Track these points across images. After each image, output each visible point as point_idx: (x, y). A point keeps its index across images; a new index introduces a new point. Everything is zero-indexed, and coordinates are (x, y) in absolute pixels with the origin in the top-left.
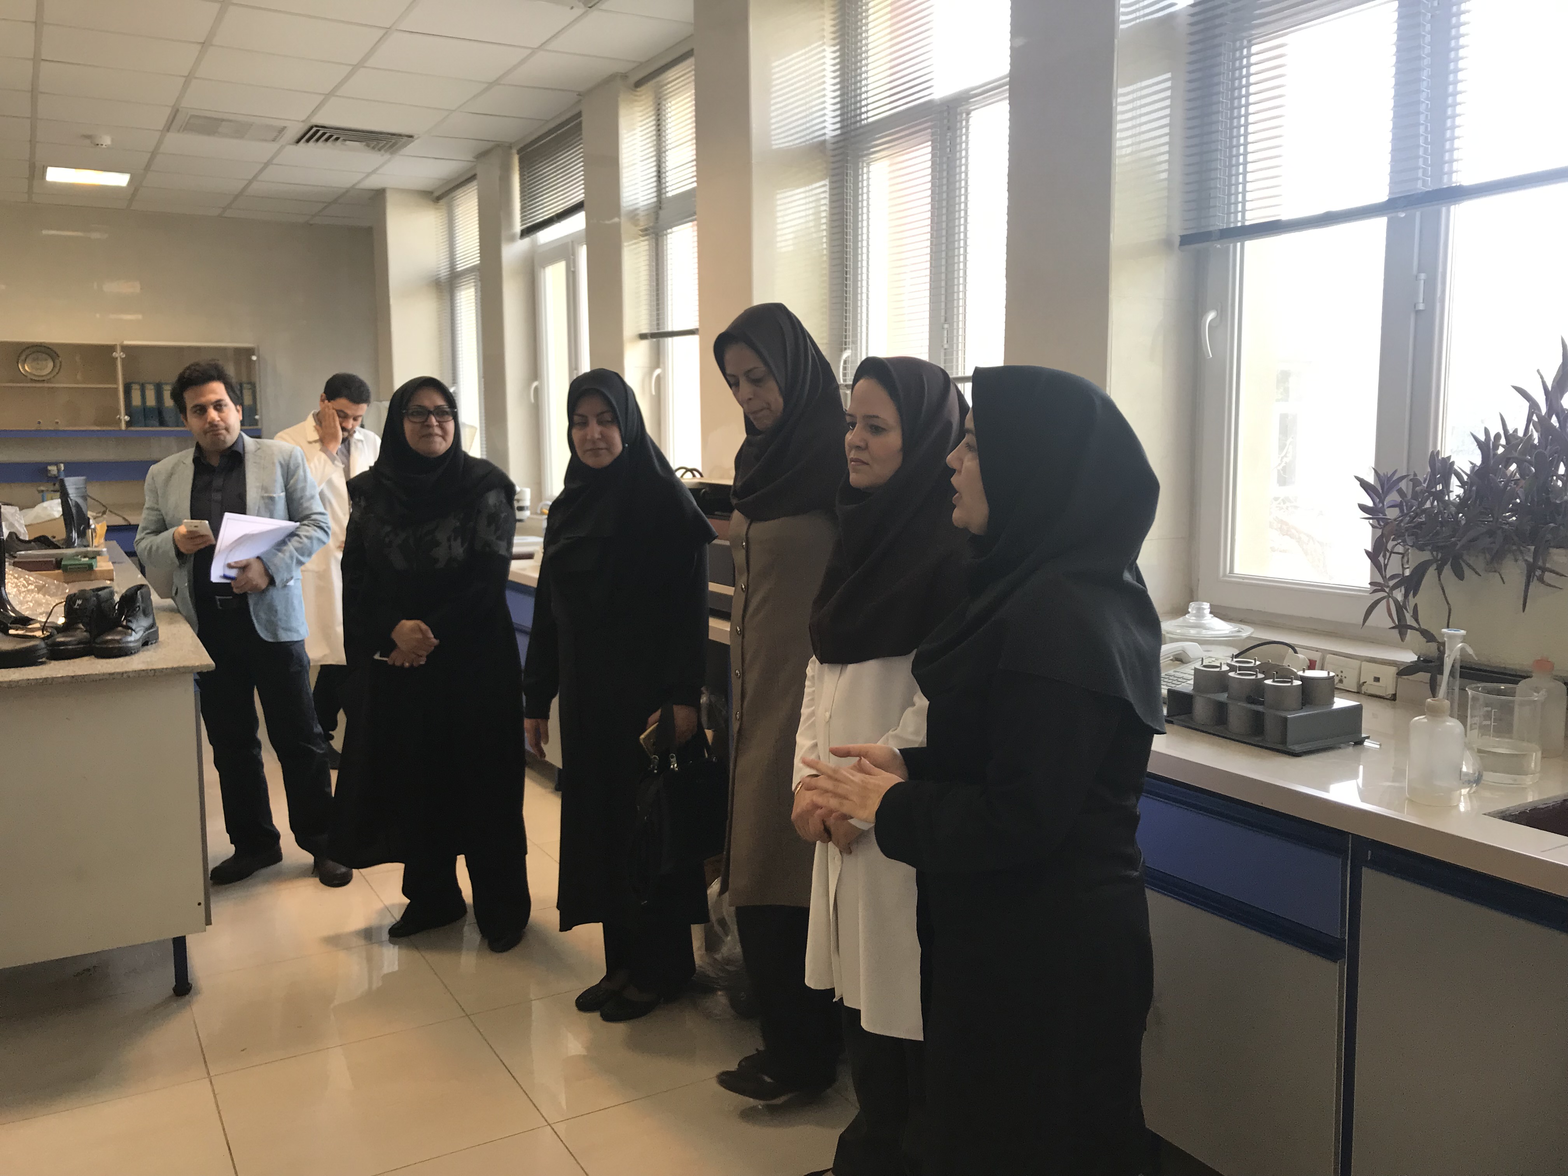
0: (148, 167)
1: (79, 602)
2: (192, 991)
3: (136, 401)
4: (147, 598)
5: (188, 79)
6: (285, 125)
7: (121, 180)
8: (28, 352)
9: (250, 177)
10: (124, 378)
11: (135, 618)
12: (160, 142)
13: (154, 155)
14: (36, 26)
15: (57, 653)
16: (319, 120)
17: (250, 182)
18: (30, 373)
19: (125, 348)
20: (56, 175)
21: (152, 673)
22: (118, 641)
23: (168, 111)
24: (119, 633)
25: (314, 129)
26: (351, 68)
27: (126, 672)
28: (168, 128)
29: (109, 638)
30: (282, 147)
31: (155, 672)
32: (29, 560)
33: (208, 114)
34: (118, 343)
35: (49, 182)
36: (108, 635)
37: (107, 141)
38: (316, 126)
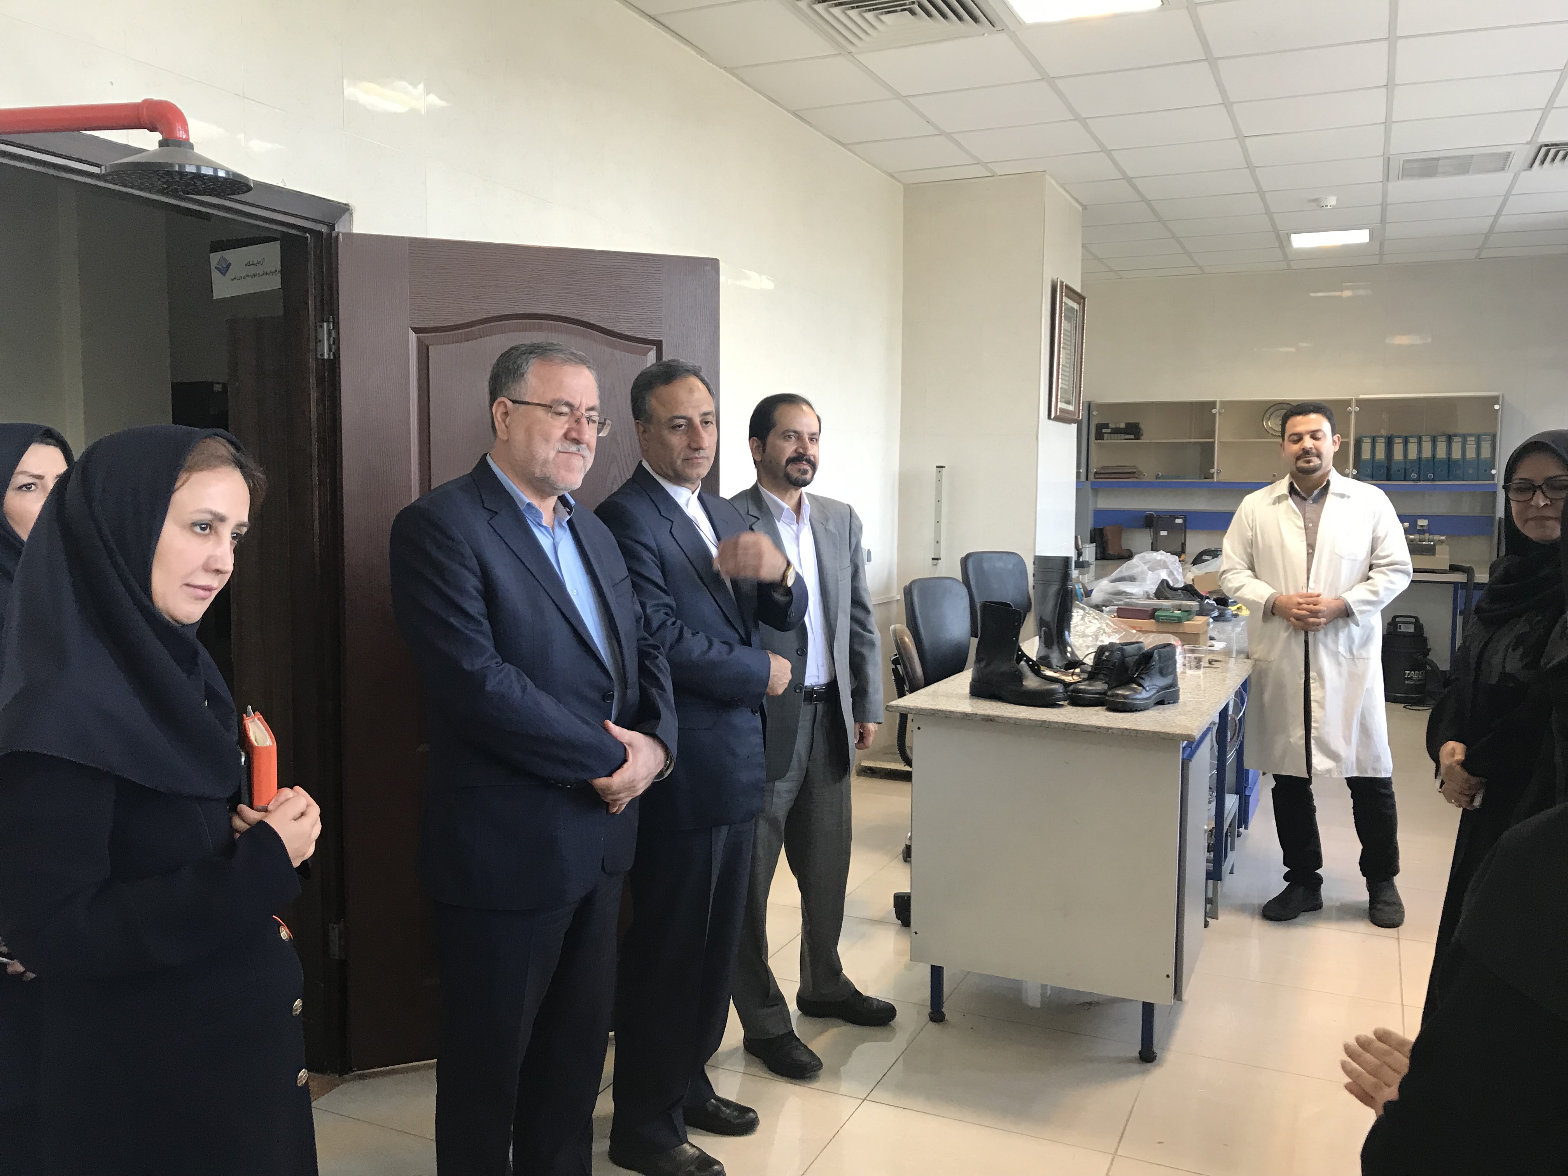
0: (1383, 221)
1: (1107, 654)
2: (1155, 1062)
3: (1366, 455)
4: (1172, 658)
5: (1388, 124)
6: (1509, 150)
7: (1361, 237)
8: (1274, 408)
9: (1494, 213)
10: (1356, 433)
11: (1149, 676)
12: (1385, 194)
13: (1384, 206)
14: (1225, 106)
15: (1077, 699)
16: (1546, 137)
17: (1497, 216)
18: (1271, 428)
19: (1360, 402)
20: (1301, 241)
21: (1133, 734)
22: (1125, 697)
23: (1380, 162)
24: (1134, 689)
25: (1544, 150)
26: (1559, 73)
27: (1111, 728)
28: (1387, 178)
29: (1120, 692)
30: (1516, 177)
31: (1137, 733)
32: (1131, 608)
33: (1422, 156)
34: (1353, 398)
35: (1298, 249)
36: (1119, 690)
37: (1332, 201)
38: (1546, 145)
